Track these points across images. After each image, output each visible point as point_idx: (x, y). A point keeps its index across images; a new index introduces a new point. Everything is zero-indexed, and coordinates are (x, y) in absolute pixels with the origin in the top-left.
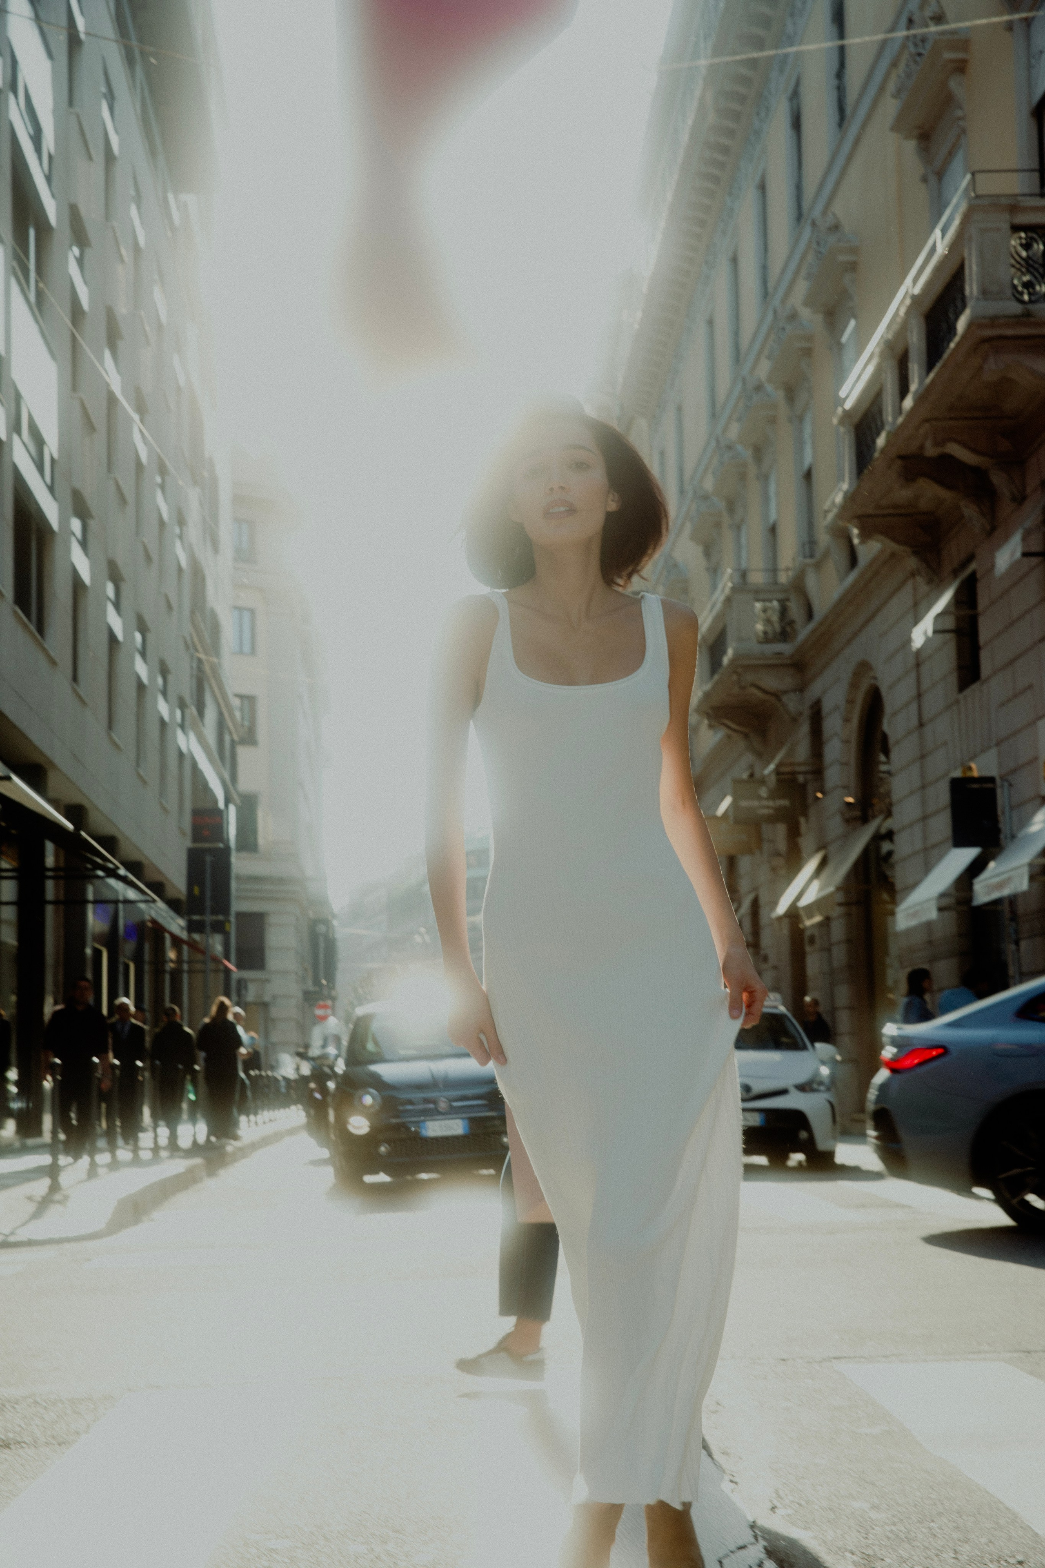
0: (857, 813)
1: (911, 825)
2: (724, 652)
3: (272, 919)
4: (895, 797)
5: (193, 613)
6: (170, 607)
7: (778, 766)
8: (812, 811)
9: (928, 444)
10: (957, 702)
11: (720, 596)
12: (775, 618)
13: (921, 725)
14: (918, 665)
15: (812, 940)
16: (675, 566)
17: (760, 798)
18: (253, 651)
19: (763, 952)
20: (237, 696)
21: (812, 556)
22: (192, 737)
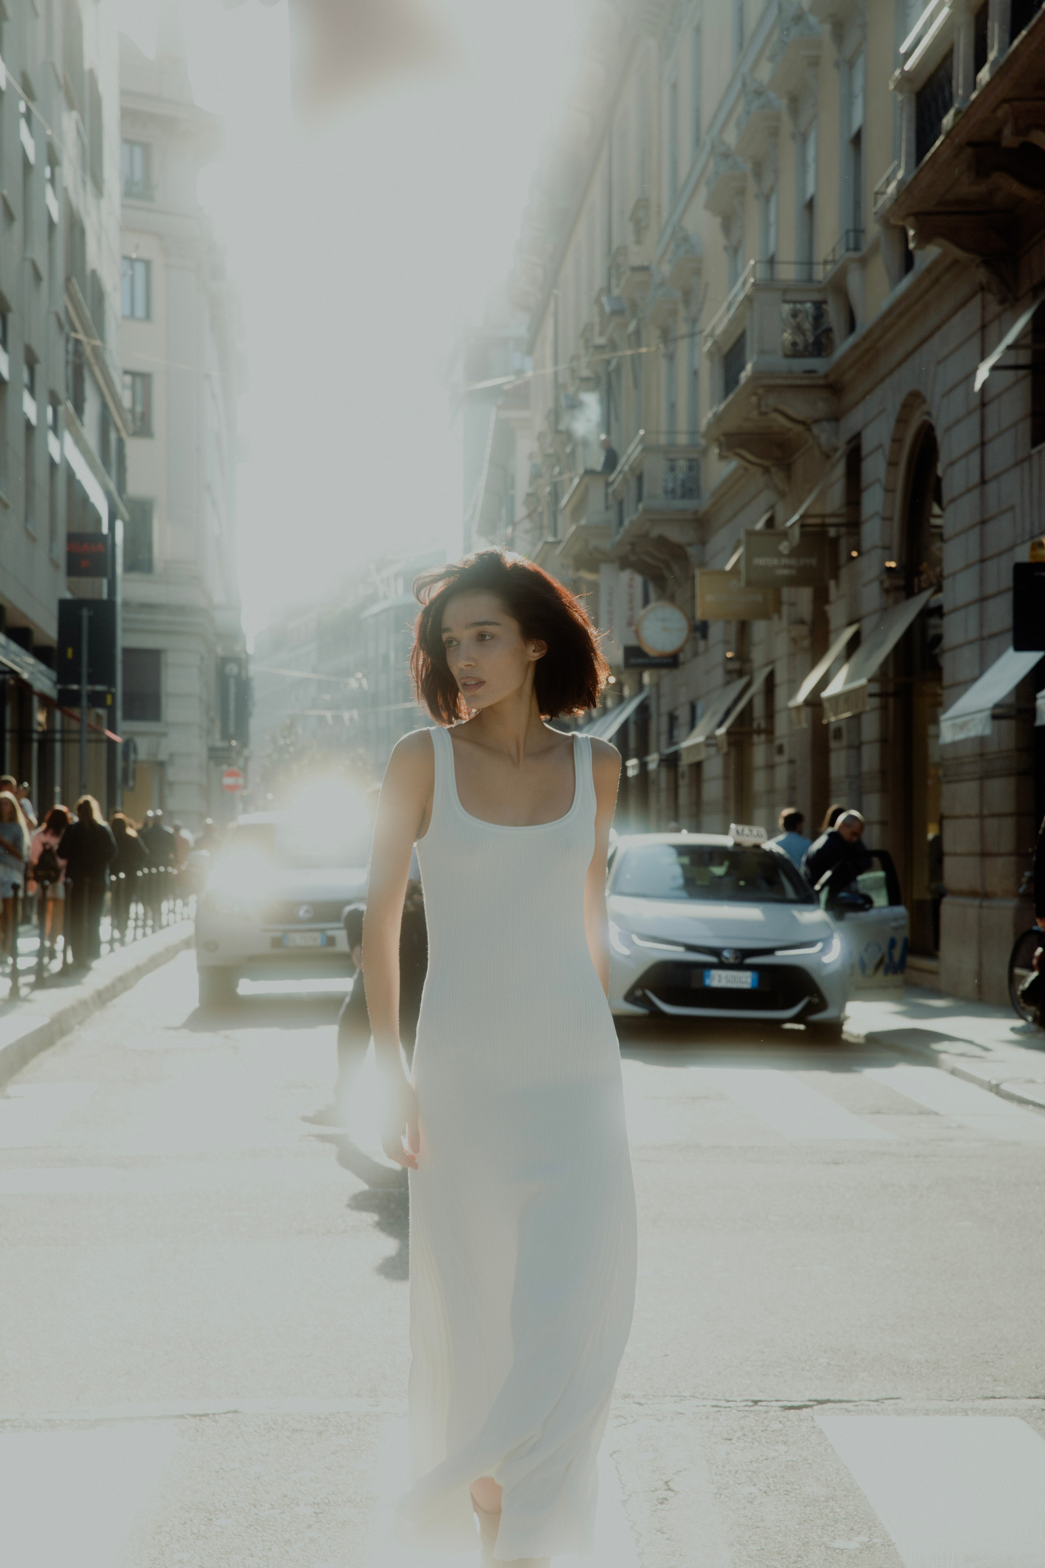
0: (901, 582)
1: (966, 606)
2: (742, 368)
3: (170, 658)
4: (948, 568)
5: (68, 280)
6: (38, 277)
7: (803, 517)
8: (844, 573)
9: (1007, 132)
10: (1030, 457)
11: (740, 292)
12: (807, 326)
13: (983, 482)
14: (983, 405)
15: (838, 733)
16: (686, 239)
17: (780, 555)
18: (148, 316)
19: (778, 742)
20: (126, 372)
21: (857, 248)
22: (68, 438)
